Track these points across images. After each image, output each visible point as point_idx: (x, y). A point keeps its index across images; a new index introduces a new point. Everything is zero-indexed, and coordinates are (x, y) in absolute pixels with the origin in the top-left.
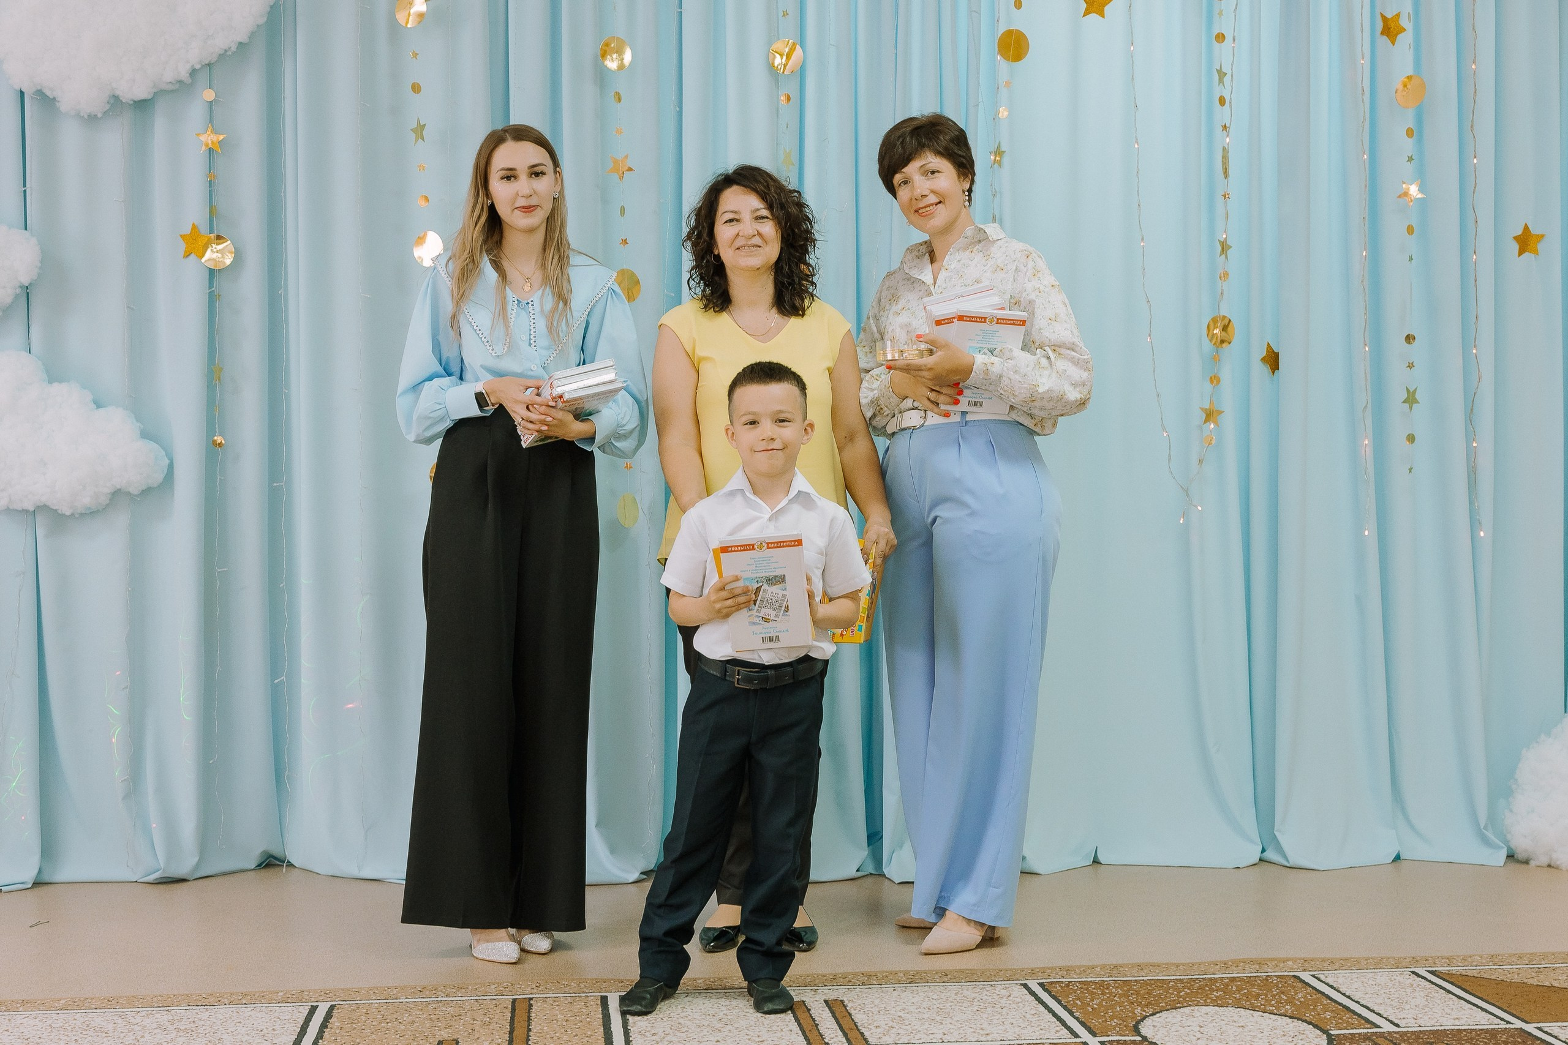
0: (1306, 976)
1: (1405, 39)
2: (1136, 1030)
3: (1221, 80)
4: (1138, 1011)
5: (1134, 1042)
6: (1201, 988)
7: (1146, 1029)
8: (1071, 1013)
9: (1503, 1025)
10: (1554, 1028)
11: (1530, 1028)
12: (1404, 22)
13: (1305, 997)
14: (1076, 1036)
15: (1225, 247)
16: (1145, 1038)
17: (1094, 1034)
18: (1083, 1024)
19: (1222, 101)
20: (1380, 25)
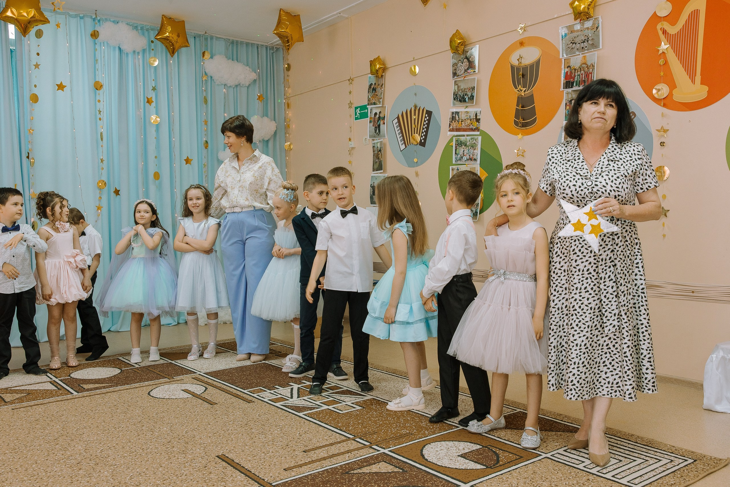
0: (121, 358)
1: (153, 104)
2: (69, 376)
3: (100, 113)
4: (71, 371)
5: (68, 378)
6: (91, 364)
7: (71, 375)
8: (52, 375)
9: (167, 362)
10: (179, 361)
11: (173, 362)
12: (154, 99)
13: (118, 363)
14: (52, 379)
15: (102, 161)
16: (71, 377)
17: (57, 378)
18: (54, 376)
19: (100, 119)
20: (146, 100)
